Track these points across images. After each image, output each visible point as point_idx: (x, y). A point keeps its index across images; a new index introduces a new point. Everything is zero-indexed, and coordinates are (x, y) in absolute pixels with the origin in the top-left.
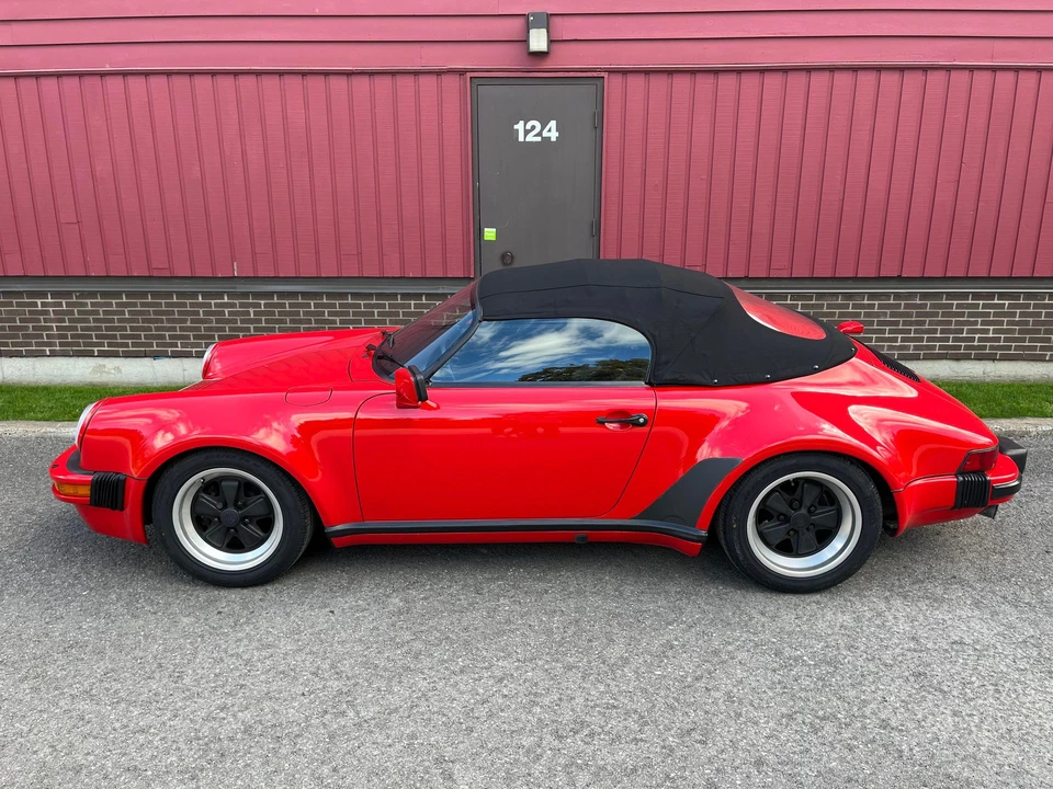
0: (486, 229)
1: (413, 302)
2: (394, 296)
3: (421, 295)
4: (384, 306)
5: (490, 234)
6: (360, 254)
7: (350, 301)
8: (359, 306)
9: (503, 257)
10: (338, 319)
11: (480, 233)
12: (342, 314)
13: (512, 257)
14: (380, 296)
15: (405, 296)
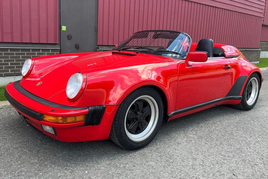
0: (63, 26)
1: (36, 52)
2: (29, 50)
3: (40, 49)
4: (24, 54)
5: (64, 28)
6: (12, 33)
7: (9, 52)
8: (13, 54)
9: (68, 36)
10: (3, 60)
11: (60, 28)
12: (5, 57)
13: (71, 37)
14: (23, 50)
15: (33, 50)
